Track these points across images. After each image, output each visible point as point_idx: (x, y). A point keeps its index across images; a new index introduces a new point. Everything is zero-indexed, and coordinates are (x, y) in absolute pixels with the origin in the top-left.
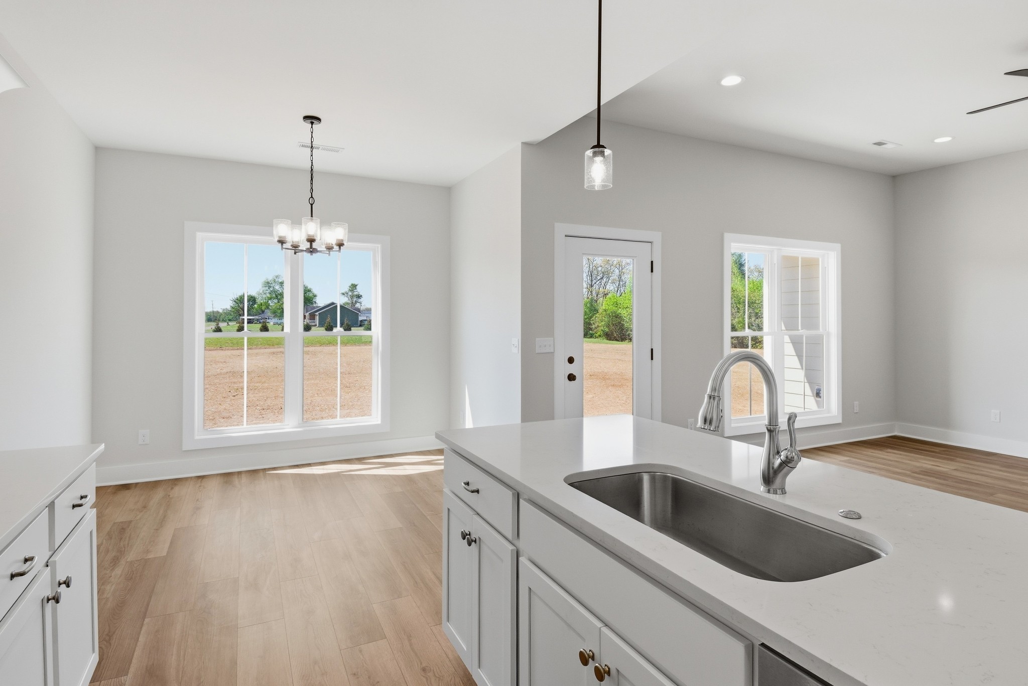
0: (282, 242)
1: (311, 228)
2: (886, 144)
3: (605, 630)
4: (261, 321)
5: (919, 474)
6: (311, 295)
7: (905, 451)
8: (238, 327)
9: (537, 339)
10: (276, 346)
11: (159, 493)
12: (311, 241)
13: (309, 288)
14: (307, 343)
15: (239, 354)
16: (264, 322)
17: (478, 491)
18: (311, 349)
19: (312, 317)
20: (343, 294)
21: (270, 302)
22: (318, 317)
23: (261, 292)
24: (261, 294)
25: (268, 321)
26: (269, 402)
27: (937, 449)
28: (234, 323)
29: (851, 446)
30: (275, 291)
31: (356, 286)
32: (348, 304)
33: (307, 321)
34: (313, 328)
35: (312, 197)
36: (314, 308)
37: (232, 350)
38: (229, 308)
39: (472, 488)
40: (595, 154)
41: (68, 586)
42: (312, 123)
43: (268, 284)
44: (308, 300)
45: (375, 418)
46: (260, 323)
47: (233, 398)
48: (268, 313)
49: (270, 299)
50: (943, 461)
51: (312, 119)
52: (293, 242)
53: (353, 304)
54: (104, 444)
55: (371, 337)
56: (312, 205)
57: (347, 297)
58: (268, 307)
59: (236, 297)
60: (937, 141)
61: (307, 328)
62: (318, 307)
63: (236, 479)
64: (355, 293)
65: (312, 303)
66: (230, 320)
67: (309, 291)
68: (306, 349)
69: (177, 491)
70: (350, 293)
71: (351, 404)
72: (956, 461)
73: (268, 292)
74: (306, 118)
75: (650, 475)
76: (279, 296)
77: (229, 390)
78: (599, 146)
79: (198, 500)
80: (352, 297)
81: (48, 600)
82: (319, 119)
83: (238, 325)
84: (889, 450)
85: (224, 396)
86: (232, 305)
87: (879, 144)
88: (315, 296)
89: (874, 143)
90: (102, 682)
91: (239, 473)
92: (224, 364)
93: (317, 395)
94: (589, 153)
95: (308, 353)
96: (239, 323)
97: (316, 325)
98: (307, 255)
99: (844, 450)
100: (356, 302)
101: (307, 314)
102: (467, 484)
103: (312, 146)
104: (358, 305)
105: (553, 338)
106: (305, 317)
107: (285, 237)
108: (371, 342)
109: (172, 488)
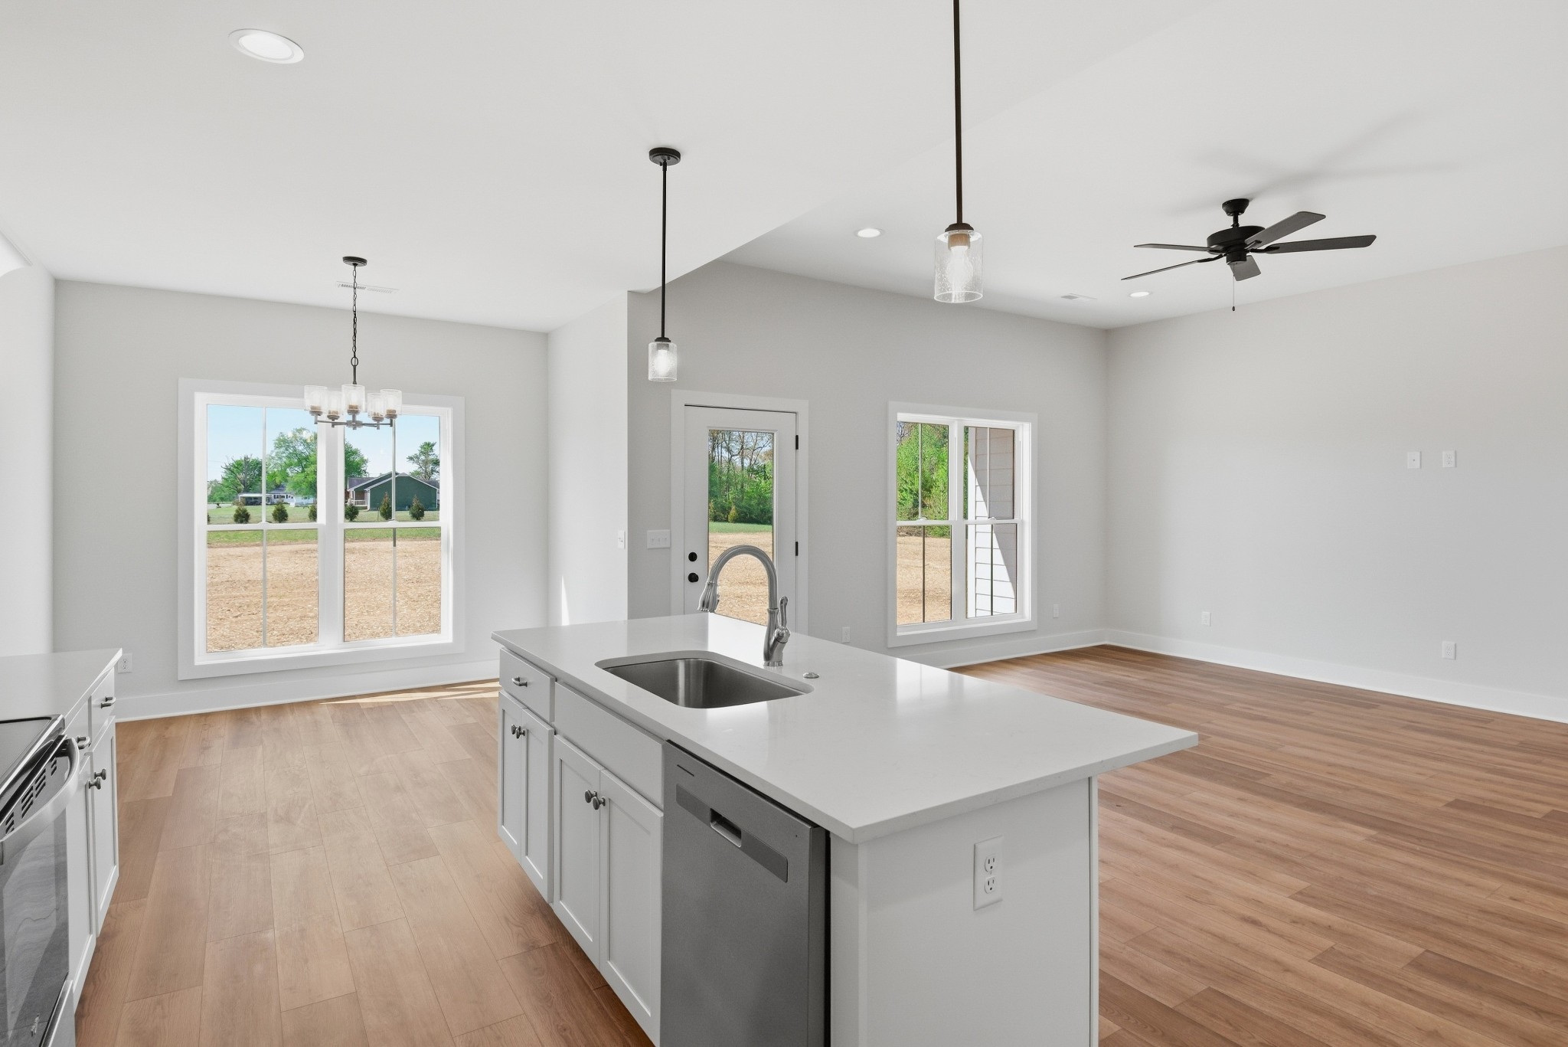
0: (316, 412)
1: (355, 395)
2: (1076, 297)
3: (605, 773)
4: (275, 501)
5: (1102, 684)
6: (357, 459)
7: (1104, 661)
8: (237, 511)
9: (649, 531)
10: (300, 542)
11: (151, 735)
12: (353, 411)
13: (354, 448)
14: (348, 536)
15: (240, 554)
16: (279, 503)
17: (526, 685)
18: (357, 545)
19: (360, 494)
20: (411, 458)
21: (288, 470)
22: (369, 495)
23: (274, 455)
24: (273, 458)
25: (285, 500)
26: (292, 624)
27: (1140, 659)
28: (229, 504)
29: (1047, 657)
30: (295, 453)
31: (433, 445)
32: (418, 473)
33: (352, 501)
34: (361, 513)
35: (355, 357)
36: (363, 480)
37: (227, 547)
38: (220, 480)
39: (522, 682)
40: (659, 347)
41: (99, 788)
42: (355, 265)
43: (282, 442)
44: (353, 467)
45: (446, 636)
46: (272, 504)
47: (234, 620)
48: (288, 488)
49: (290, 465)
50: (1136, 670)
51: (356, 261)
52: (330, 413)
53: (428, 474)
54: (121, 650)
55: (439, 528)
56: (355, 367)
57: (417, 462)
58: (285, 477)
59: (232, 462)
60: (1133, 295)
61: (351, 514)
62: (369, 479)
63: (254, 718)
64: (431, 457)
65: (359, 473)
66: (222, 499)
67: (355, 453)
68: (349, 545)
69: (173, 730)
70: (423, 457)
71: (418, 625)
72: (1154, 672)
73: (284, 455)
74: (348, 259)
75: (685, 662)
76: (306, 462)
77: (227, 608)
78: (663, 339)
79: (203, 739)
80: (426, 463)
81: (90, 786)
82: (363, 261)
83: (236, 507)
84: (1086, 661)
85: (220, 617)
86: (224, 475)
87: (1070, 297)
88: (364, 461)
89: (1063, 295)
90: (119, 904)
91: (257, 710)
92: (217, 569)
93: (366, 614)
94: (652, 345)
95: (352, 551)
96: (237, 504)
97: (366, 508)
98: (349, 430)
99: (1039, 662)
100: (433, 471)
101: (351, 490)
102: (518, 679)
103: (355, 288)
104: (434, 476)
105: (669, 531)
106: (347, 494)
107: (320, 408)
108: (440, 535)
109: (167, 728)
